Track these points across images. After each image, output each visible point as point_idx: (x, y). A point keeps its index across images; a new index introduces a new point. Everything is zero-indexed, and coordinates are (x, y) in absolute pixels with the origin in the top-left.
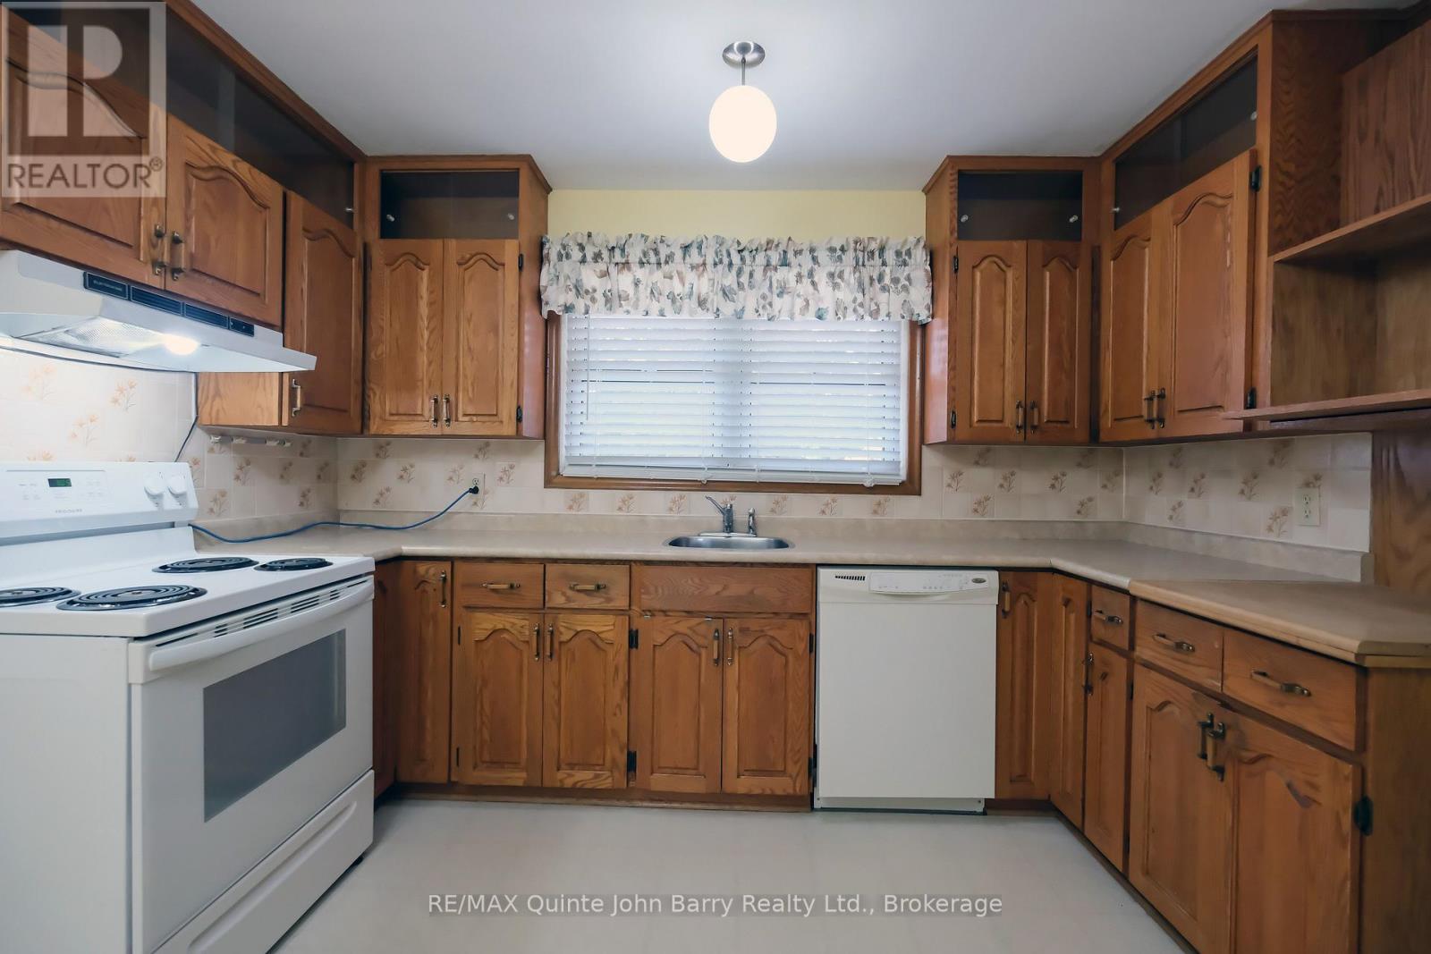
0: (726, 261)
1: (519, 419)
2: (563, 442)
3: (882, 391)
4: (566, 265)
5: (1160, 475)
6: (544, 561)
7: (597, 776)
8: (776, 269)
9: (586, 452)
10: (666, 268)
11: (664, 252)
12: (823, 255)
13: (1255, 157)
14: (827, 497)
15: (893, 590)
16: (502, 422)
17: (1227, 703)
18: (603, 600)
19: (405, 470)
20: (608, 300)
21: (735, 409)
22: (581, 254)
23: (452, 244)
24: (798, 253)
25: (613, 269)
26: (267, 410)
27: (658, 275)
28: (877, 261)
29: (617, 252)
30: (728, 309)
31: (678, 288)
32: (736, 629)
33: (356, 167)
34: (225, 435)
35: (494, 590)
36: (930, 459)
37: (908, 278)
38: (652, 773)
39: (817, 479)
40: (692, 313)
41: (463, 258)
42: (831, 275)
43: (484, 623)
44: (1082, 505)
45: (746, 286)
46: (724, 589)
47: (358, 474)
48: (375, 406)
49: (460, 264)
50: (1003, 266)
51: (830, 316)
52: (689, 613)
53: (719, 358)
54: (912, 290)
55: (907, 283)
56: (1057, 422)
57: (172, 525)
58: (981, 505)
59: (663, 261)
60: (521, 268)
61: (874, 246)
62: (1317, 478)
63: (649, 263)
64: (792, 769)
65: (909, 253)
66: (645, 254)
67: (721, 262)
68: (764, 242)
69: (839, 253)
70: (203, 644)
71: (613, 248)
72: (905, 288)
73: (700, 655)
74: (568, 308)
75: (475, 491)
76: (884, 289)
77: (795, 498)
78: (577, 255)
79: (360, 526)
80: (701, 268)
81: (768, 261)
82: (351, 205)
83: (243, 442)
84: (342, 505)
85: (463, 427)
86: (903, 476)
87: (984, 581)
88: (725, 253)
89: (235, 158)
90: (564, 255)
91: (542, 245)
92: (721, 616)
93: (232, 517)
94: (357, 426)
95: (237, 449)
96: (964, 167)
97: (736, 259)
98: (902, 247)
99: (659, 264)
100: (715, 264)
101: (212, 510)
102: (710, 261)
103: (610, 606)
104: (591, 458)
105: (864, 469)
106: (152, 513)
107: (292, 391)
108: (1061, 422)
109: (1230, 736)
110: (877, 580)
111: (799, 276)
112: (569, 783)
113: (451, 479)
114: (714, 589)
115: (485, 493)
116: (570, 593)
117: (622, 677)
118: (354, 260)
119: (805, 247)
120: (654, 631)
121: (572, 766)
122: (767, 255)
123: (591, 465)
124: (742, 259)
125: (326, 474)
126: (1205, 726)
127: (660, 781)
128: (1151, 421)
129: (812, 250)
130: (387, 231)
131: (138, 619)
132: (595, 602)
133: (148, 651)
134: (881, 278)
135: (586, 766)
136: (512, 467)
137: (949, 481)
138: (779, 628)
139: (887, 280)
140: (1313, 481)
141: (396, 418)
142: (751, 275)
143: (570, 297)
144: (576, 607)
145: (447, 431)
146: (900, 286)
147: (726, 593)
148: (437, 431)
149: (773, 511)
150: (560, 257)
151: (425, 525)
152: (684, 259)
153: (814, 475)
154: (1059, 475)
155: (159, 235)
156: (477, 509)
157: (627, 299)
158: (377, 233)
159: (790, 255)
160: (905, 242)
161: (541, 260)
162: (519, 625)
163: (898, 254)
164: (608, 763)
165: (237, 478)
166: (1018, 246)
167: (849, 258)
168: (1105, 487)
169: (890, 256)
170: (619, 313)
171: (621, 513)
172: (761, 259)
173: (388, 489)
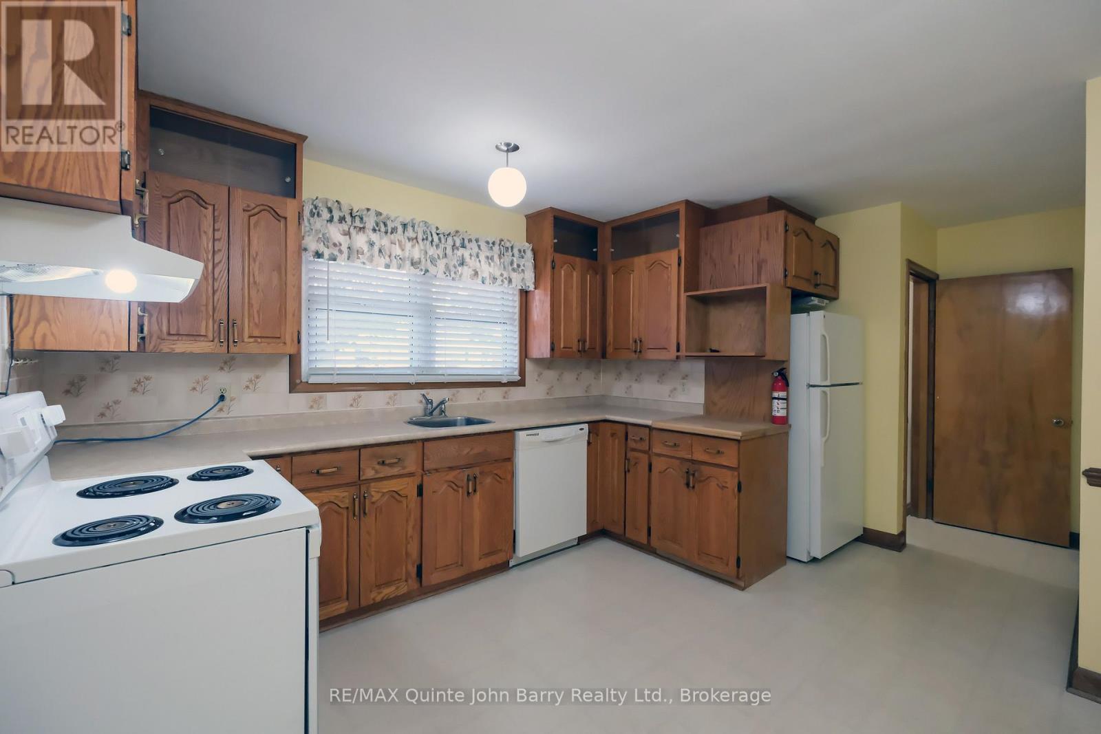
0: (430, 239)
1: (299, 341)
2: (305, 356)
3: (506, 327)
4: (318, 223)
5: (620, 373)
6: (360, 448)
7: (397, 588)
8: (458, 249)
10: (391, 237)
11: (390, 225)
12: (483, 245)
13: (679, 251)
14: (480, 390)
15: (550, 439)
16: (285, 343)
17: (693, 461)
18: (400, 468)
19: (139, 382)
20: (350, 253)
22: (329, 215)
23: (238, 192)
24: (470, 241)
25: (353, 231)
26: (114, 336)
27: (385, 241)
28: (510, 253)
29: (357, 217)
31: (398, 251)
32: (478, 473)
35: (322, 474)
36: (530, 367)
37: (524, 266)
38: (433, 574)
40: (407, 269)
41: (248, 206)
42: (487, 258)
45: (441, 257)
46: (472, 449)
47: (74, 389)
50: (572, 269)
51: (487, 281)
52: (451, 468)
53: (418, 300)
54: (526, 272)
55: (524, 268)
58: (550, 391)
59: (389, 231)
61: (508, 245)
62: (687, 376)
63: (379, 231)
65: (524, 252)
66: (377, 224)
67: (427, 239)
68: (451, 231)
69: (491, 245)
71: (354, 216)
72: (523, 271)
73: (458, 491)
74: (318, 254)
75: (222, 398)
76: (514, 270)
77: (463, 391)
78: (326, 215)
79: (83, 441)
80: (414, 241)
81: (454, 243)
85: (249, 347)
86: (517, 376)
87: (584, 429)
88: (429, 233)
90: (315, 213)
92: (471, 466)
96: (556, 214)
97: (436, 238)
98: (521, 247)
99: (386, 233)
100: (423, 240)
102: (420, 237)
103: (406, 471)
104: (333, 369)
105: (499, 373)
108: (593, 348)
109: (696, 474)
110: (544, 434)
111: (471, 255)
112: (379, 599)
113: (194, 389)
114: (466, 452)
115: (232, 400)
116: (378, 467)
119: (473, 238)
120: (432, 483)
121: (379, 586)
122: (453, 239)
123: (332, 374)
124: (439, 239)
126: (687, 472)
127: (436, 578)
128: (635, 352)
129: (477, 241)
132: (395, 471)
134: (512, 263)
135: (388, 584)
136: (257, 377)
137: (537, 378)
138: (499, 468)
139: (515, 265)
140: (685, 377)
141: (175, 337)
142: (444, 250)
143: (319, 246)
144: (382, 476)
145: (234, 350)
146: (520, 269)
148: (222, 350)
150: (312, 214)
152: (404, 232)
154: (580, 373)
156: (222, 415)
157: (363, 253)
159: (466, 241)
160: (524, 245)
162: (340, 497)
163: (520, 251)
164: (404, 576)
166: (578, 260)
167: (496, 249)
168: (595, 378)
169: (516, 251)
170: (358, 263)
171: (352, 409)
172: (450, 240)
173: (117, 402)
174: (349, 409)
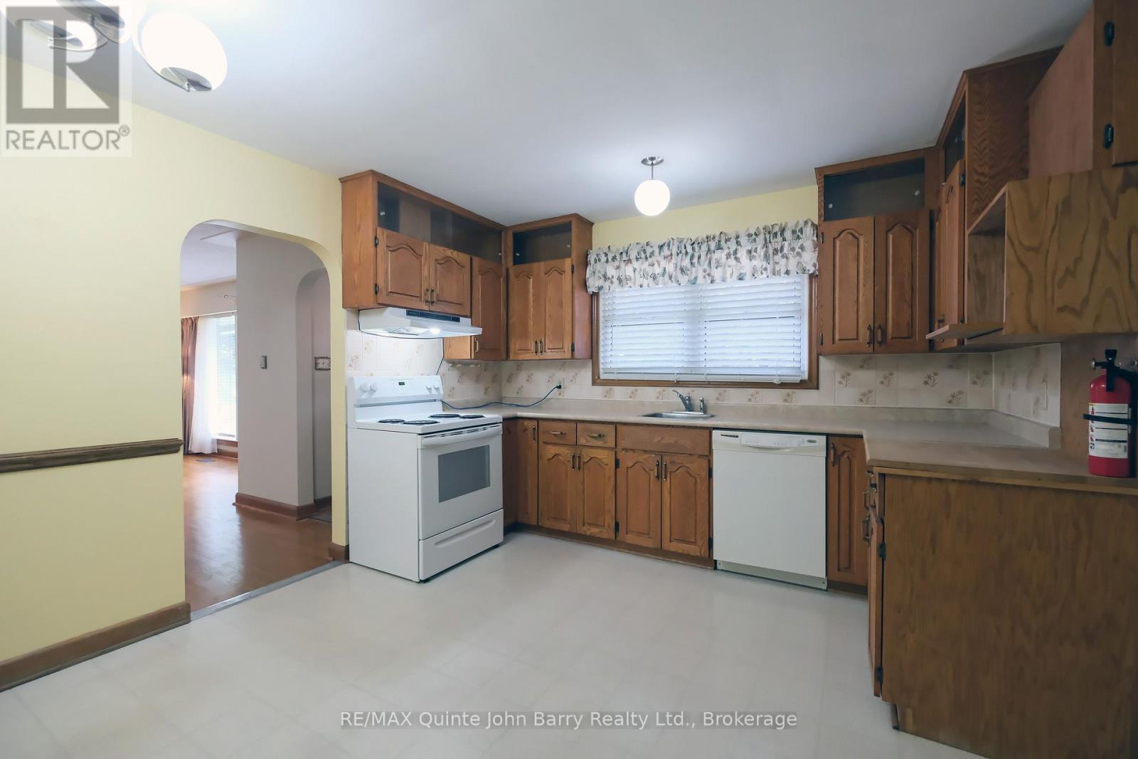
0: (684, 251)
1: (573, 350)
2: (601, 360)
3: (791, 321)
4: (599, 267)
6: (577, 421)
7: (601, 532)
8: (714, 252)
9: (613, 366)
10: (650, 260)
11: (649, 250)
12: (743, 240)
13: (964, 164)
14: (752, 391)
15: (755, 444)
16: (564, 352)
18: (603, 442)
19: (529, 377)
20: (620, 280)
21: (694, 338)
22: (606, 258)
23: (542, 264)
24: (727, 240)
25: (623, 265)
26: (465, 352)
27: (646, 265)
28: (779, 238)
29: (624, 254)
30: (684, 279)
31: (658, 270)
32: (668, 462)
33: (503, 233)
34: (453, 363)
35: (555, 434)
36: (825, 365)
37: (802, 248)
38: (627, 534)
39: (742, 379)
40: (665, 284)
41: (547, 270)
42: (750, 252)
43: (552, 450)
44: (953, 397)
45: (696, 264)
46: (662, 439)
47: (509, 380)
48: (512, 347)
49: (546, 274)
50: (856, 235)
51: (748, 277)
52: (645, 451)
53: (687, 308)
54: (804, 254)
55: (800, 250)
56: (901, 338)
57: (435, 400)
59: (648, 256)
60: (573, 272)
61: (776, 229)
63: (640, 258)
64: (700, 542)
65: (801, 231)
66: (638, 253)
67: (681, 252)
68: (705, 237)
69: (754, 236)
70: (437, 439)
71: (622, 253)
72: (798, 254)
73: (650, 475)
74: (600, 288)
75: (559, 387)
76: (784, 256)
77: (732, 392)
78: (603, 259)
79: (510, 405)
80: (670, 258)
81: (709, 248)
82: (501, 252)
83: (461, 365)
84: (504, 395)
85: (549, 355)
86: (806, 377)
87: (816, 442)
88: (683, 247)
89: (452, 251)
90: (598, 260)
91: (587, 255)
92: (662, 454)
93: (457, 399)
94: (504, 356)
95: (459, 369)
96: (828, 173)
97: (689, 249)
98: (796, 227)
99: (646, 258)
100: (678, 254)
101: (449, 395)
102: (674, 253)
103: (606, 445)
104: (614, 369)
105: (775, 373)
106: (427, 396)
107: (475, 343)
108: (904, 338)
110: (747, 438)
111: (728, 256)
112: (588, 533)
113: (548, 381)
114: (657, 439)
115: (565, 388)
116: (588, 438)
117: (612, 483)
118: (501, 279)
119: (733, 235)
120: (627, 460)
121: (590, 524)
122: (708, 245)
124: (693, 249)
125: (496, 379)
127: (631, 539)
129: (737, 237)
130: (517, 261)
131: (419, 429)
132: (599, 443)
133: (422, 438)
134: (782, 248)
135: (596, 525)
136: (576, 375)
137: (840, 380)
138: (691, 463)
139: (785, 251)
141: (520, 352)
142: (699, 257)
143: (600, 282)
144: (590, 445)
145: (541, 357)
146: (795, 253)
147: (663, 442)
148: (537, 358)
149: (718, 399)
150: (596, 262)
151: (538, 404)
152: (660, 253)
153: (740, 377)
154: (932, 375)
155: (427, 290)
156: (560, 397)
157: (630, 279)
158: (512, 263)
159: (723, 242)
160: (798, 222)
161: (586, 264)
162: (566, 453)
163: (794, 232)
164: (606, 525)
165: (459, 381)
166: (868, 220)
167: (760, 240)
168: (975, 383)
169: (788, 234)
170: (626, 288)
171: (631, 399)
172: (704, 248)
173: (522, 387)
174: (629, 399)
